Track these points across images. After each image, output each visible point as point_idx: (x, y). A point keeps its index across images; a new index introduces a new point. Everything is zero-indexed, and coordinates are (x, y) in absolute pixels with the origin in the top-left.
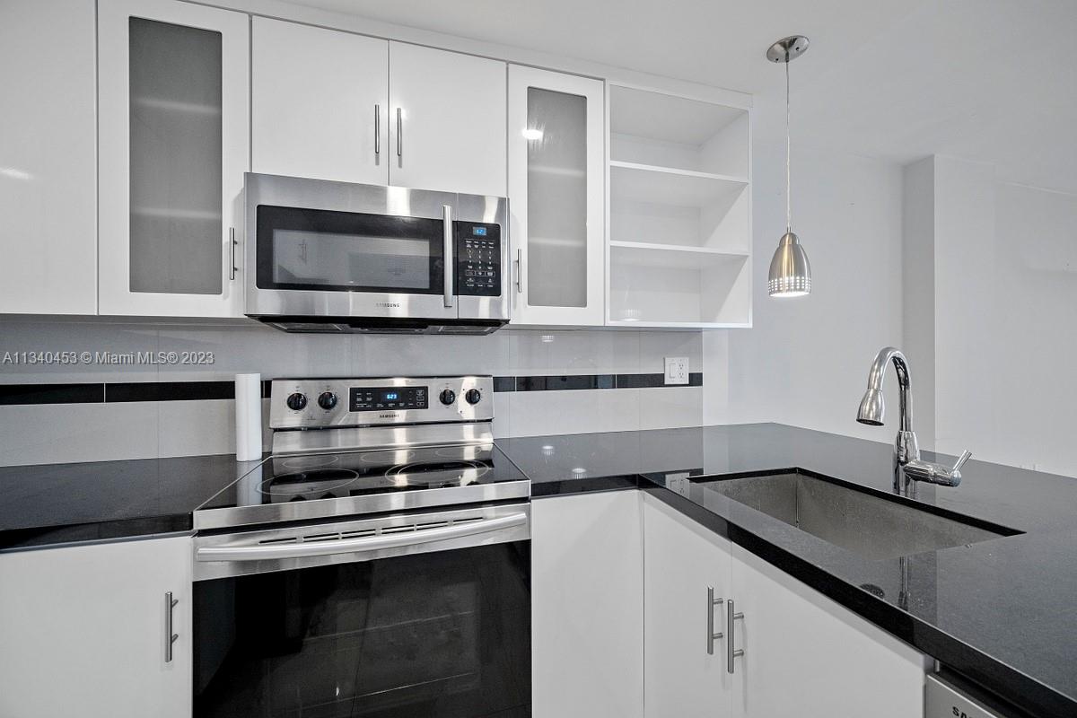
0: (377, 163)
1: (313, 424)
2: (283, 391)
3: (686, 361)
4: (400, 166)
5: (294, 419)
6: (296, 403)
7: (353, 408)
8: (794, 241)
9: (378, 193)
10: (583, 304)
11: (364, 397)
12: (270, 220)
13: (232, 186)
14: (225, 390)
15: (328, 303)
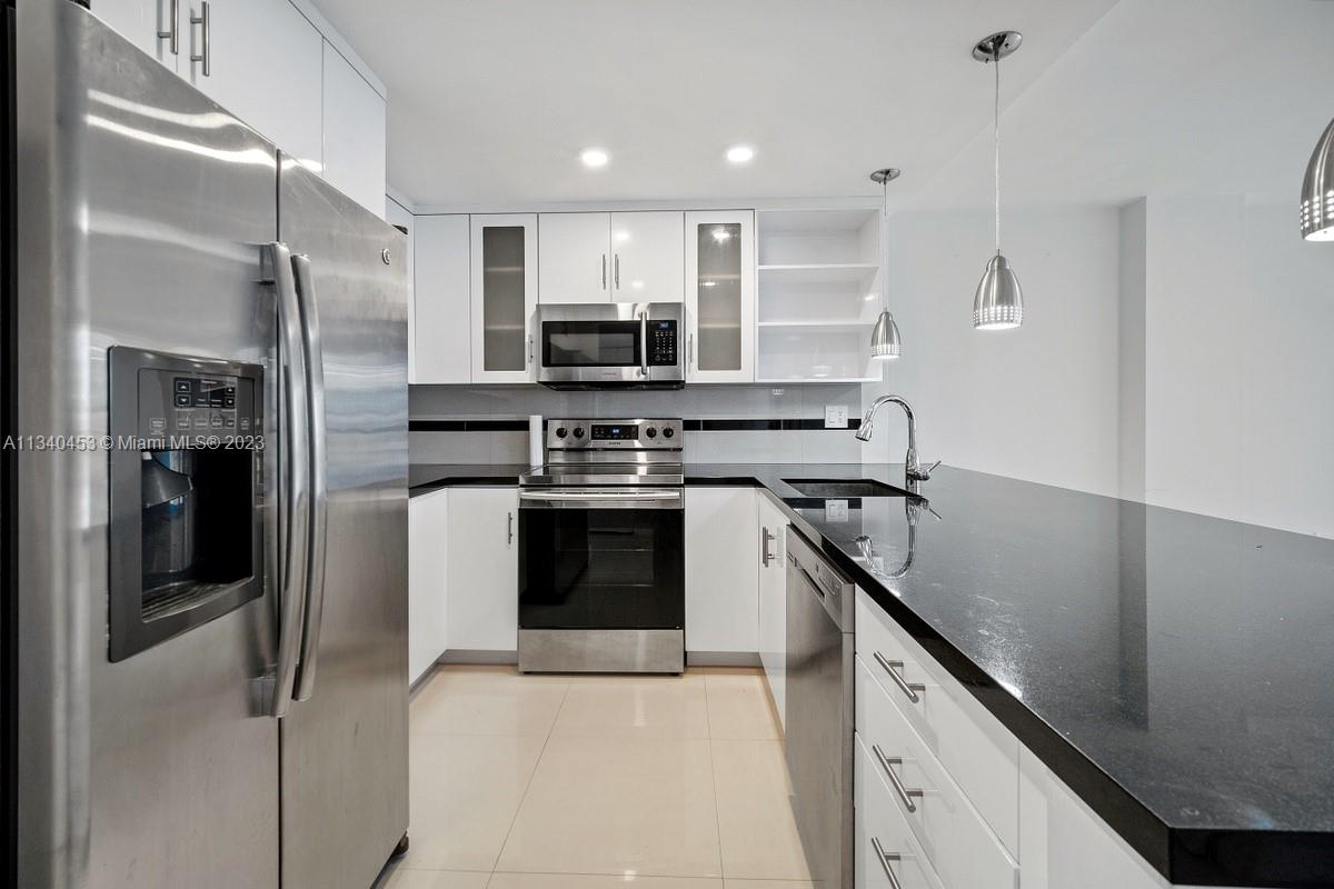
0: (605, 288)
1: (573, 446)
2: (555, 425)
3: (845, 409)
4: (618, 287)
5: (559, 443)
6: (561, 433)
7: (593, 438)
8: (888, 319)
9: (611, 307)
10: (738, 367)
11: (600, 431)
12: (549, 329)
13: (530, 311)
14: (524, 426)
15: (582, 374)
